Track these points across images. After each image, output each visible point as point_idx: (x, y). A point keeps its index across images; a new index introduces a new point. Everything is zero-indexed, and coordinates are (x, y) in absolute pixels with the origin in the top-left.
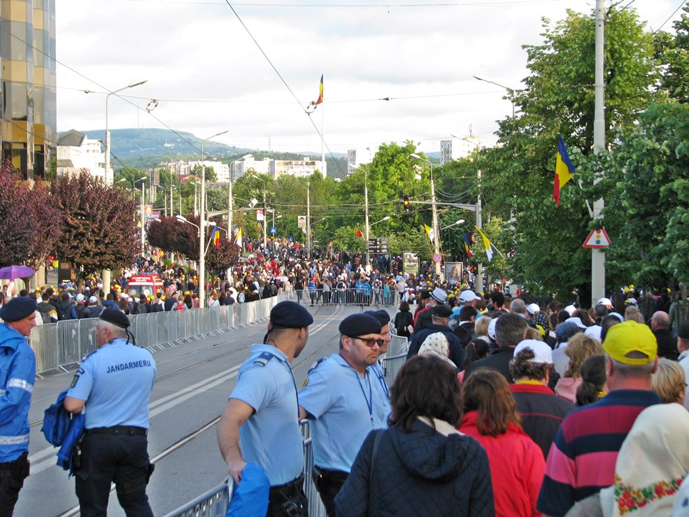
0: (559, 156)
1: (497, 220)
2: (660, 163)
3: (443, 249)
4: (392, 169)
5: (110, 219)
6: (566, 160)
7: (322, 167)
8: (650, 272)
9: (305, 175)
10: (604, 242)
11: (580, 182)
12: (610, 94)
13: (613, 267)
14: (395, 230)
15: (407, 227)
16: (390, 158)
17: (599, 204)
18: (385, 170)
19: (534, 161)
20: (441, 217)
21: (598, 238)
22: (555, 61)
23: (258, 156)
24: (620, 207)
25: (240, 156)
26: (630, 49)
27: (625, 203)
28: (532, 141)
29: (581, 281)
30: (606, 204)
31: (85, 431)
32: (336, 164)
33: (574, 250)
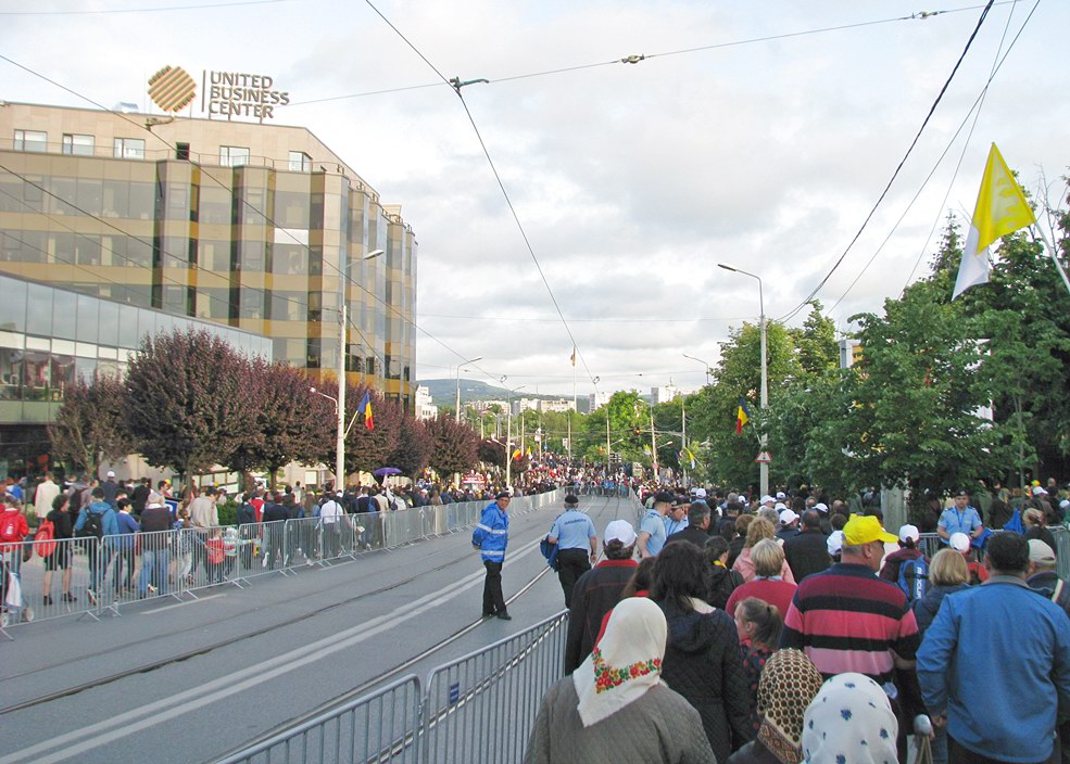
0: (740, 408)
1: (696, 443)
2: (801, 415)
3: (659, 459)
4: (622, 407)
5: (460, 442)
6: (745, 410)
7: (573, 405)
8: (795, 476)
9: (561, 410)
10: (768, 458)
11: (754, 424)
12: (770, 372)
13: (773, 473)
14: (628, 449)
15: (634, 446)
16: (620, 400)
17: (765, 437)
18: (618, 408)
19: (726, 410)
20: (657, 440)
21: (764, 456)
22: (737, 352)
23: (530, 397)
24: (779, 440)
25: (520, 397)
26: (780, 345)
27: (781, 438)
28: (724, 398)
29: (754, 481)
30: (769, 437)
31: (559, 551)
32: (583, 403)
33: (750, 463)
